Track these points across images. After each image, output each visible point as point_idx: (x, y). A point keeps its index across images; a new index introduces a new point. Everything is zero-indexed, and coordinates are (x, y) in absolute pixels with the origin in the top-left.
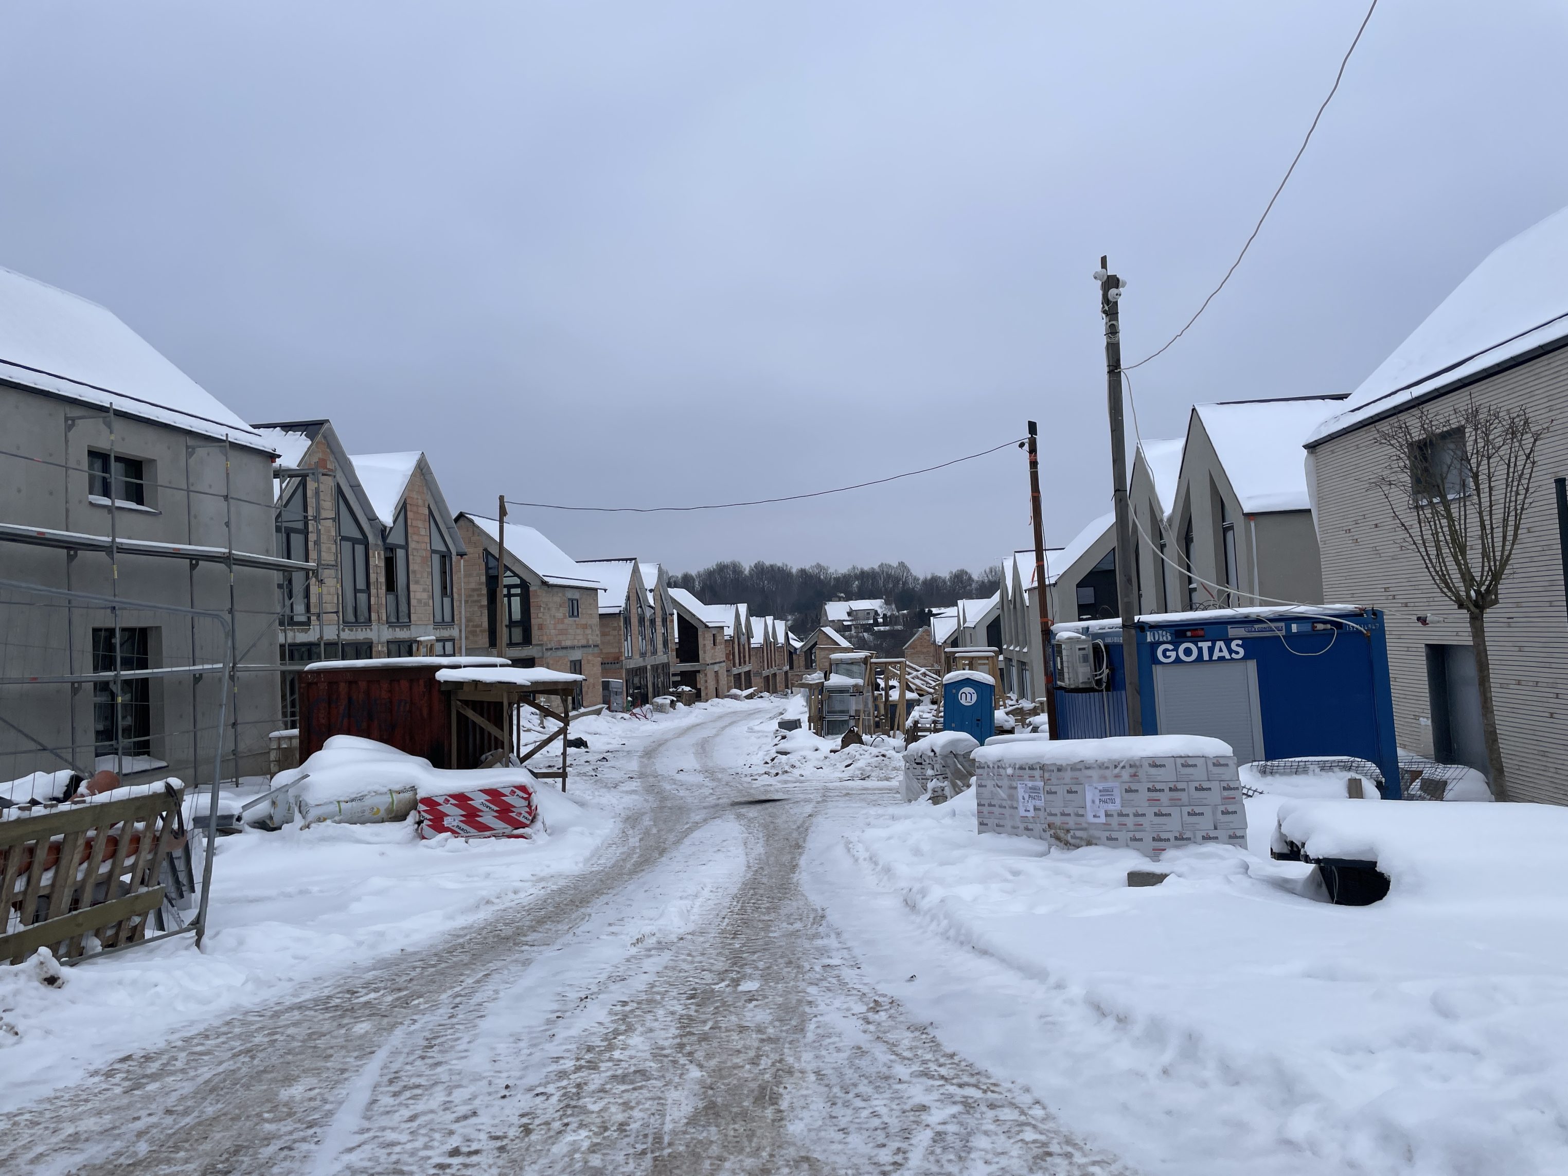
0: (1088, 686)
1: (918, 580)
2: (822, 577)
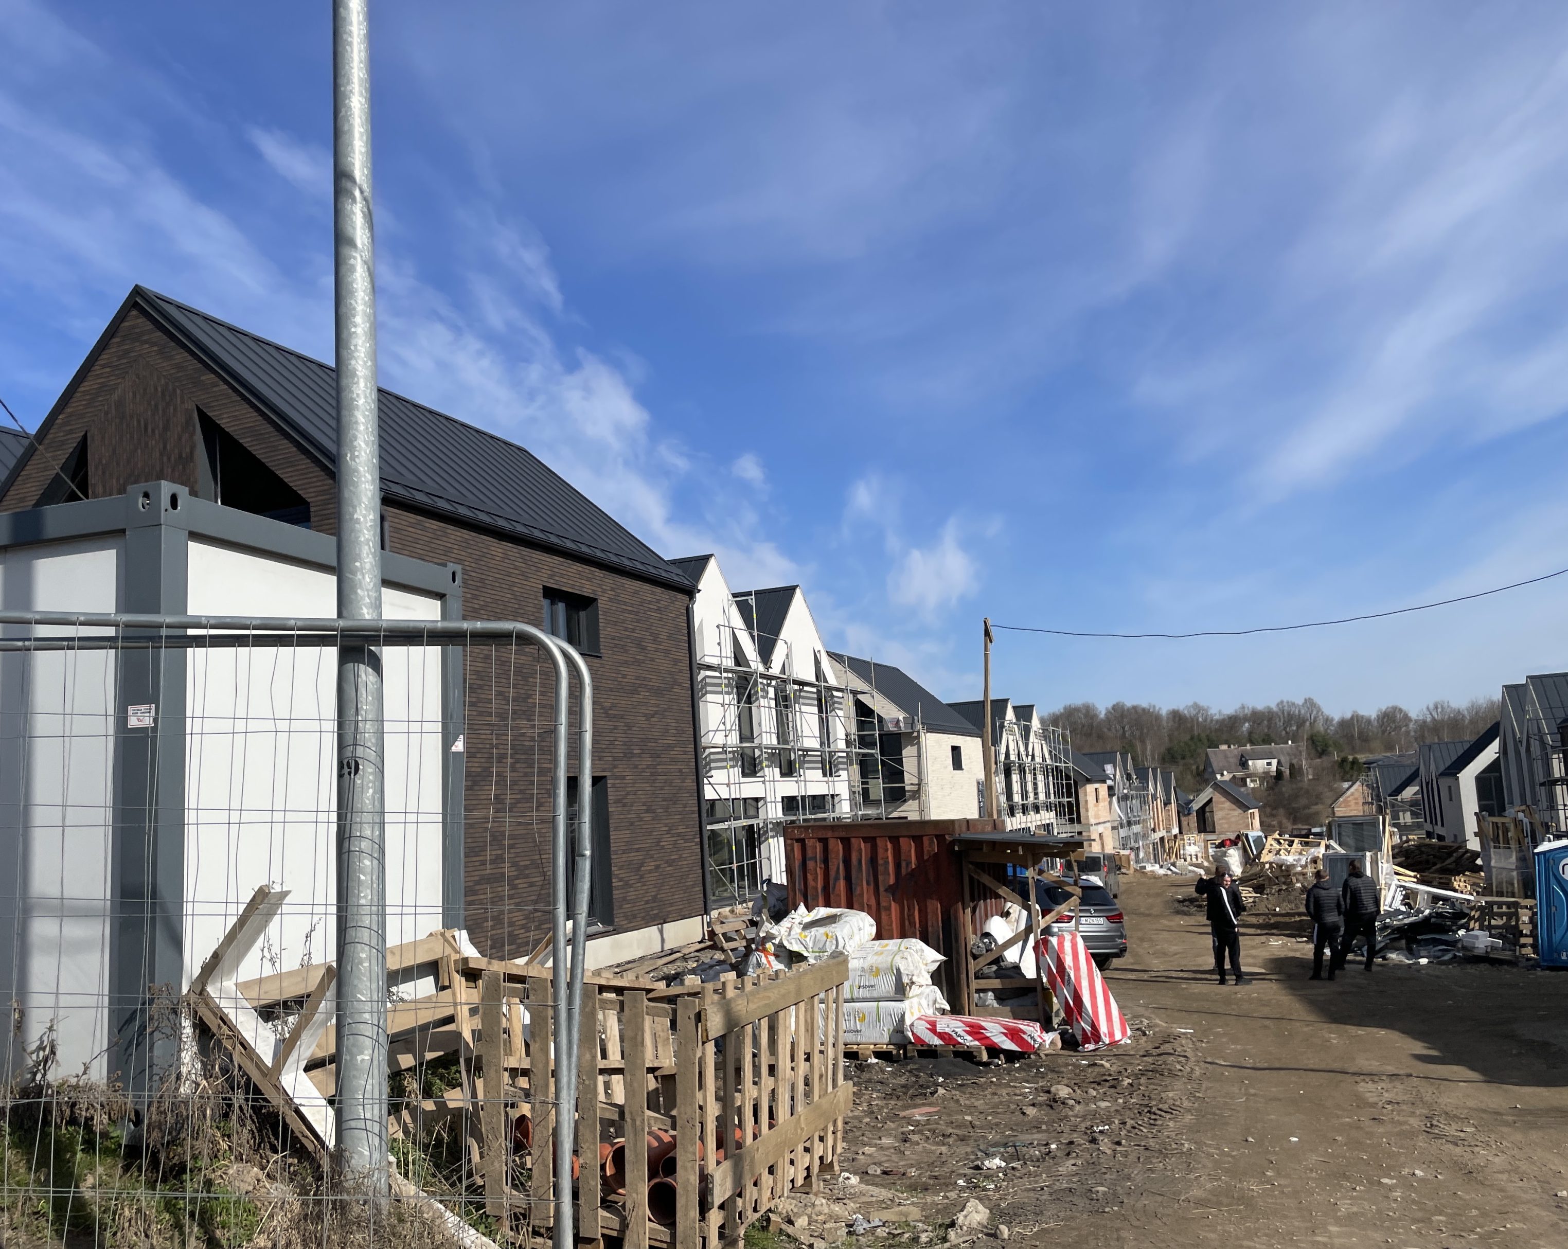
1: (1332, 720)
2: (1200, 719)
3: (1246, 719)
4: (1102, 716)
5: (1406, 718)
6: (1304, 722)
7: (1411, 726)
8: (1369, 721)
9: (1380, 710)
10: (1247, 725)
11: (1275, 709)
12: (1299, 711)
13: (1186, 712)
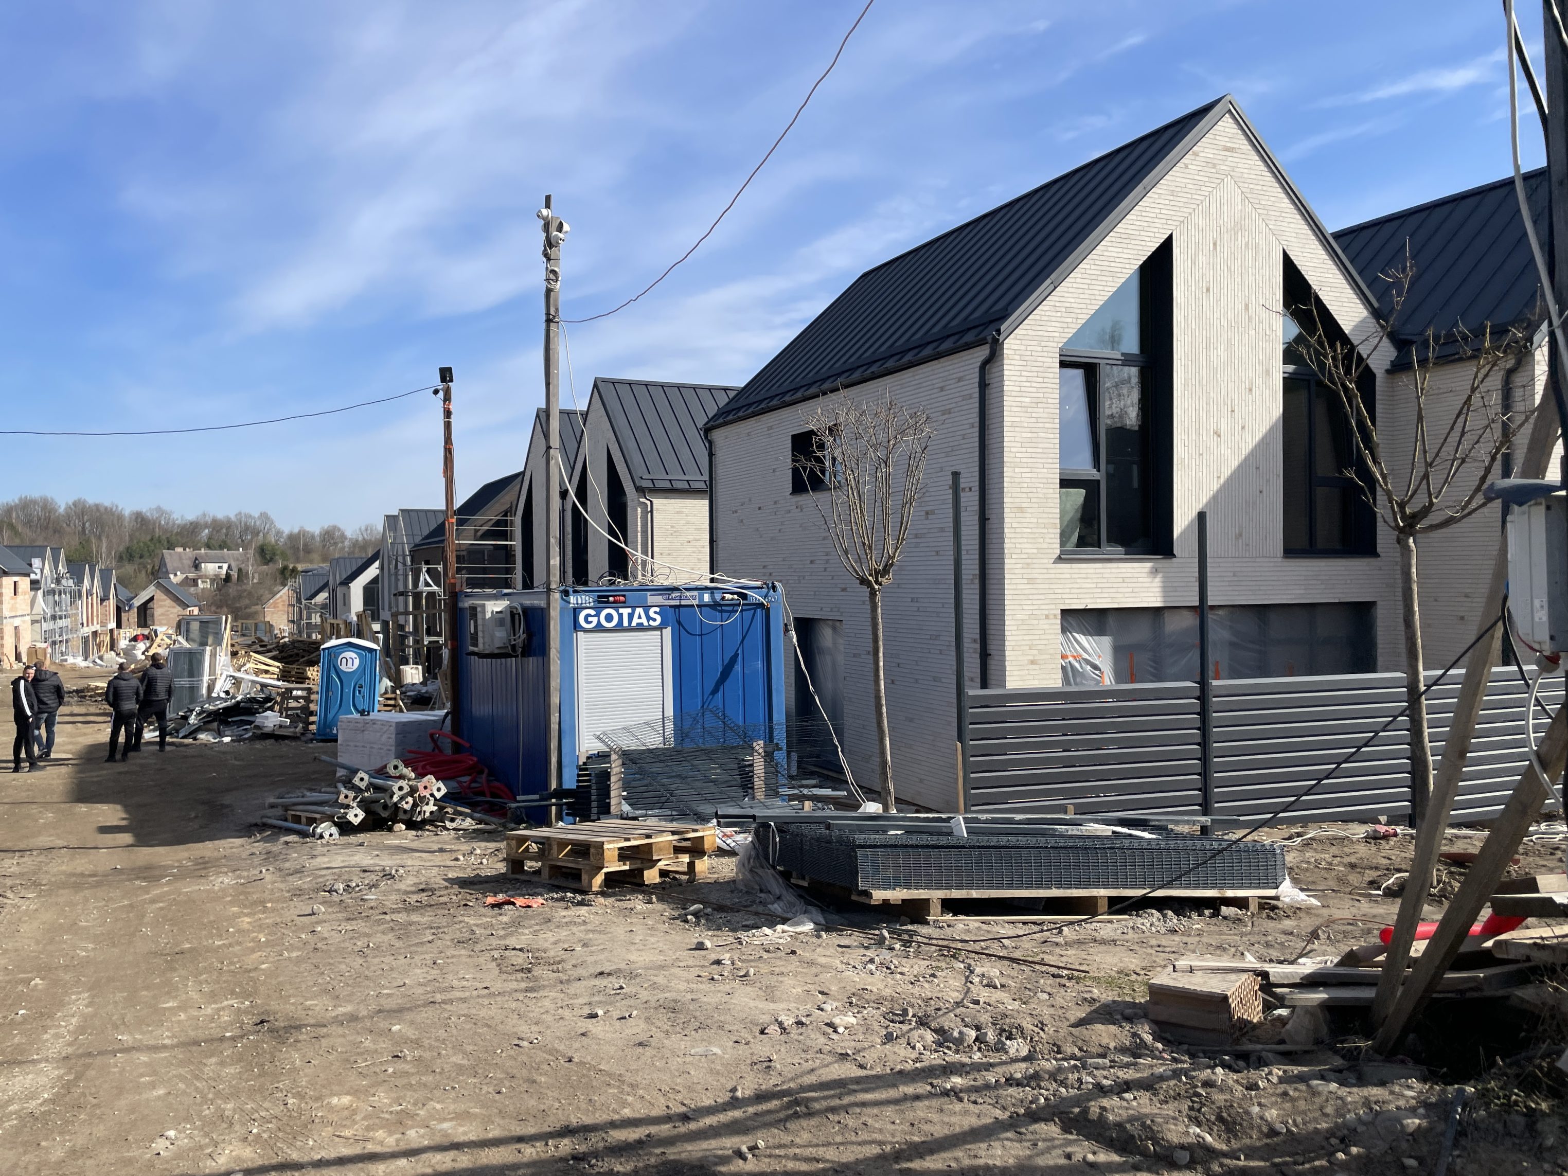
0: (503, 651)
2: (163, 522)
3: (206, 526)
4: (62, 510)
5: (343, 537)
6: (258, 534)
7: (347, 543)
8: (313, 537)
9: (323, 528)
10: (207, 531)
12: (255, 523)
13: (148, 514)
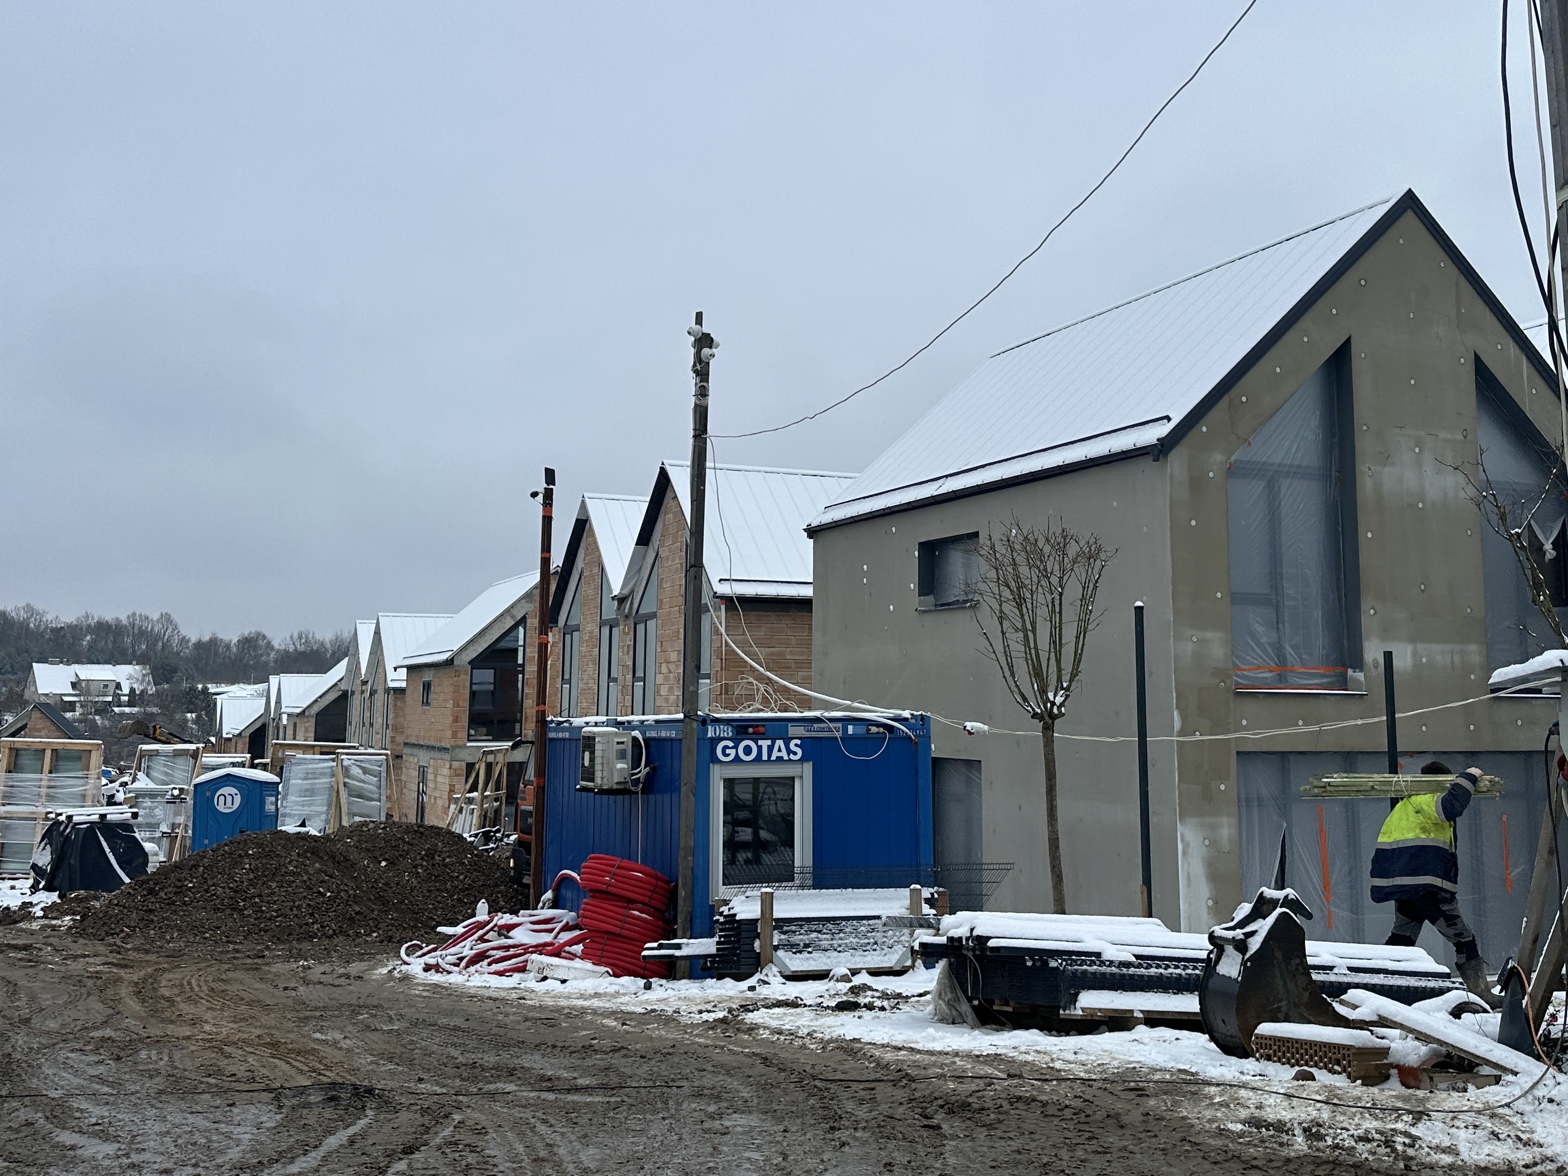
1: (188, 640)
2: (32, 625)
6: (156, 641)
7: (273, 655)
9: (242, 634)
10: (88, 638)
11: (125, 622)
12: (152, 628)
